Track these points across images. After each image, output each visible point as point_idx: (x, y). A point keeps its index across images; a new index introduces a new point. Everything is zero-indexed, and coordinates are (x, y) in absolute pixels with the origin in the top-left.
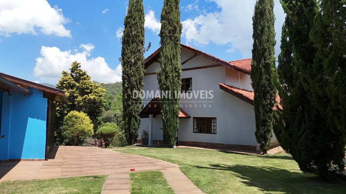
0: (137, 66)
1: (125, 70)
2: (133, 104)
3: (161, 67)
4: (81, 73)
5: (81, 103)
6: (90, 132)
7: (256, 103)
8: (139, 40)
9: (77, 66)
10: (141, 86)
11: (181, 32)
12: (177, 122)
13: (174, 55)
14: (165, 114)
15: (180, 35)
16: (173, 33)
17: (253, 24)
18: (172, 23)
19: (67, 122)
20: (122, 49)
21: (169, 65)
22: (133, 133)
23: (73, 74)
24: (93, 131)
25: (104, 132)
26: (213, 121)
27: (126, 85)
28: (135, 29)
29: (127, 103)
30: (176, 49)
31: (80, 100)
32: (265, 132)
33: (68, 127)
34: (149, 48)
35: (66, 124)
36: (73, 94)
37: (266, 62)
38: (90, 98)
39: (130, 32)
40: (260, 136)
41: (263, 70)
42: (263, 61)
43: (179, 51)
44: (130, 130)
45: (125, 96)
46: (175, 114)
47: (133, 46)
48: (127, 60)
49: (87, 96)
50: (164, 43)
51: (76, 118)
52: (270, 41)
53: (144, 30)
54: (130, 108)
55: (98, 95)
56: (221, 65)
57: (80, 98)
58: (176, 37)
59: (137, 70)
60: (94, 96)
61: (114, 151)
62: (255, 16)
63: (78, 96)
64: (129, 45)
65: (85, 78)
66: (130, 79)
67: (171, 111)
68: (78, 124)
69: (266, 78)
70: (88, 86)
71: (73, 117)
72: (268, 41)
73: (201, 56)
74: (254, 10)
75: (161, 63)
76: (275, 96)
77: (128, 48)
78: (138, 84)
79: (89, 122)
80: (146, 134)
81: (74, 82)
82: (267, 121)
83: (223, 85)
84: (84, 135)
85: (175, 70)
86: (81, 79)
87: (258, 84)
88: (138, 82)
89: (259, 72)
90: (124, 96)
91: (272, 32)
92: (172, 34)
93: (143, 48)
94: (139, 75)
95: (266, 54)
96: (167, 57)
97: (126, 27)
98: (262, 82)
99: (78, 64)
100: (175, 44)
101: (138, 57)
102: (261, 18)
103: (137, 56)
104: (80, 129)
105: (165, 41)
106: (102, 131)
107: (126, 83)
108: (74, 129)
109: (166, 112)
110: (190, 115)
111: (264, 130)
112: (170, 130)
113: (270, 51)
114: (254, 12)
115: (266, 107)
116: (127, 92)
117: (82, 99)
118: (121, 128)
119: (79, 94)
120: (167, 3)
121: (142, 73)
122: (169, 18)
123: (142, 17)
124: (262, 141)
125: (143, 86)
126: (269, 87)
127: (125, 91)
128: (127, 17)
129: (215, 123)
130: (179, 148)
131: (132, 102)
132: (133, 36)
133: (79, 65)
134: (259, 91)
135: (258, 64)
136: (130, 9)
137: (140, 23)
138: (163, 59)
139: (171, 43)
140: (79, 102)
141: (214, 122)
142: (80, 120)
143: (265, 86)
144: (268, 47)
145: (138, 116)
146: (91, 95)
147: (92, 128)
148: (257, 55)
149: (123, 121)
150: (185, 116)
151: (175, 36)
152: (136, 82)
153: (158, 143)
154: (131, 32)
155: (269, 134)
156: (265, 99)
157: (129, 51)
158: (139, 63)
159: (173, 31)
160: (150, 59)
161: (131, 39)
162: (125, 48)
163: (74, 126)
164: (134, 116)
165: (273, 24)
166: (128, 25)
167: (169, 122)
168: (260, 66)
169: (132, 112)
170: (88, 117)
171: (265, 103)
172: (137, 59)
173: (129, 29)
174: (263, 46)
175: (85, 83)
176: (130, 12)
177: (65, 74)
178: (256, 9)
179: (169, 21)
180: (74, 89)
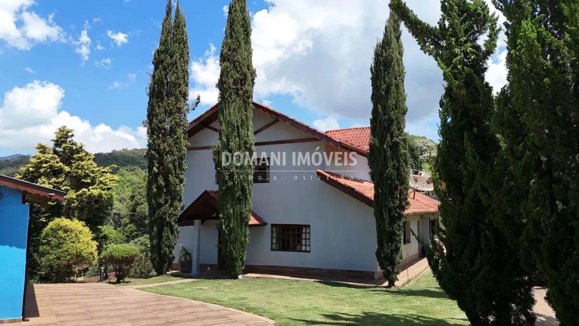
0: (176, 137)
1: (154, 142)
2: (166, 202)
3: (220, 139)
4: (74, 147)
5: (74, 203)
6: (91, 256)
7: (377, 204)
8: (180, 91)
9: (66, 134)
10: (181, 170)
11: (253, 83)
12: (245, 234)
13: (242, 121)
14: (227, 221)
15: (252, 87)
16: (242, 85)
17: (372, 79)
18: (240, 67)
19: (48, 240)
20: (149, 105)
21: (235, 138)
22: (166, 252)
23: (57, 149)
24: (96, 253)
25: (115, 254)
26: (304, 231)
27: (155, 169)
28: (173, 72)
29: (156, 200)
30: (245, 111)
31: (72, 198)
32: (392, 251)
33: (49, 248)
34: (197, 106)
35: (45, 243)
36: (59, 186)
37: (393, 140)
38: (92, 193)
39: (164, 77)
40: (384, 257)
41: (389, 153)
42: (389, 138)
43: (251, 114)
44: (160, 248)
45: (152, 189)
46: (243, 220)
47: (169, 101)
48: (157, 125)
49: (86, 190)
50: (227, 101)
51: (66, 231)
52: (398, 108)
53: (187, 75)
54: (162, 210)
55: (106, 187)
56: (318, 140)
57: (72, 194)
58: (247, 92)
59: (176, 143)
60: (99, 190)
61: (139, 291)
62: (374, 66)
63: (69, 190)
64: (162, 100)
65: (82, 157)
66: (163, 159)
67: (237, 215)
68: (69, 242)
69: (394, 165)
70: (87, 171)
71: (59, 230)
72: (396, 108)
73: (287, 123)
74: (374, 57)
75: (220, 134)
76: (406, 195)
77: (160, 104)
78: (177, 167)
79: (90, 238)
80: (186, 253)
81: (60, 165)
82: (394, 233)
83: (322, 171)
84: (81, 261)
85: (244, 146)
86: (74, 159)
87: (381, 174)
88: (177, 163)
89: (383, 155)
90: (149, 188)
91: (401, 94)
92: (239, 86)
93: (187, 105)
94: (179, 151)
95: (394, 127)
96: (232, 124)
97: (156, 68)
98: (387, 172)
99: (68, 132)
100: (244, 101)
101: (177, 120)
102: (385, 71)
103: (175, 118)
104: (74, 252)
105: (228, 96)
106: (112, 254)
107: (154, 166)
108: (62, 252)
109: (228, 218)
110: (266, 220)
111: (390, 248)
112: (235, 249)
113: (398, 123)
114: (374, 60)
115: (394, 211)
116: (157, 181)
117: (77, 196)
118: (127, 236)
119: (69, 186)
120: (231, 34)
121: (184, 148)
122: (235, 58)
123: (185, 52)
124: (388, 266)
125: (184, 171)
126: (398, 180)
127: (152, 179)
128: (158, 52)
129: (308, 235)
130: (248, 277)
131: (166, 199)
132: (170, 85)
133: (70, 134)
134: (383, 185)
135: (382, 142)
136: (163, 39)
137: (181, 62)
138: (224, 126)
139: (238, 99)
140: (70, 201)
141: (306, 233)
142: (73, 235)
143: (391, 177)
144: (397, 117)
145: (176, 222)
146: (93, 189)
147: (96, 248)
148: (378, 128)
149: (130, 223)
150: (258, 223)
151: (244, 89)
152: (174, 165)
153: (209, 269)
154: (166, 78)
155: (398, 254)
156: (393, 198)
157: (162, 110)
158: (180, 131)
159: (241, 80)
160: (197, 123)
161: (165, 89)
162: (155, 104)
163: (61, 246)
164: (169, 224)
165: (403, 81)
166: (160, 66)
167: (233, 235)
168: (385, 146)
169: (164, 217)
170: (87, 229)
171: (392, 204)
172: (176, 125)
173: (163, 72)
174: (389, 115)
175: (82, 166)
176: (164, 43)
177: (43, 149)
178: (377, 56)
179: (234, 65)
180: (60, 177)
